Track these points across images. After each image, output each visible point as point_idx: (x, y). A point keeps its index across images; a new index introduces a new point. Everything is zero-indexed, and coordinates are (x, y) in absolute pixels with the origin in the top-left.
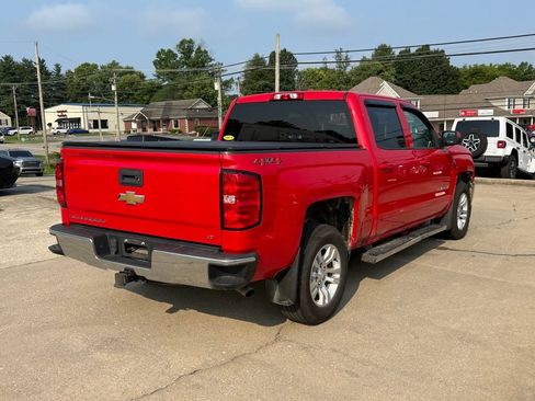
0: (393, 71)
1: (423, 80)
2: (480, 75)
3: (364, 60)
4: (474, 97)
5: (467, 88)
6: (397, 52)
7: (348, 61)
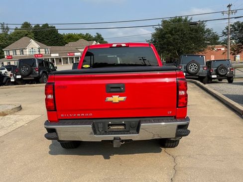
0: (33, 35)
1: (48, 39)
2: (72, 38)
3: (16, 29)
4: (72, 47)
5: (67, 43)
6: (33, 26)
7: (8, 29)
